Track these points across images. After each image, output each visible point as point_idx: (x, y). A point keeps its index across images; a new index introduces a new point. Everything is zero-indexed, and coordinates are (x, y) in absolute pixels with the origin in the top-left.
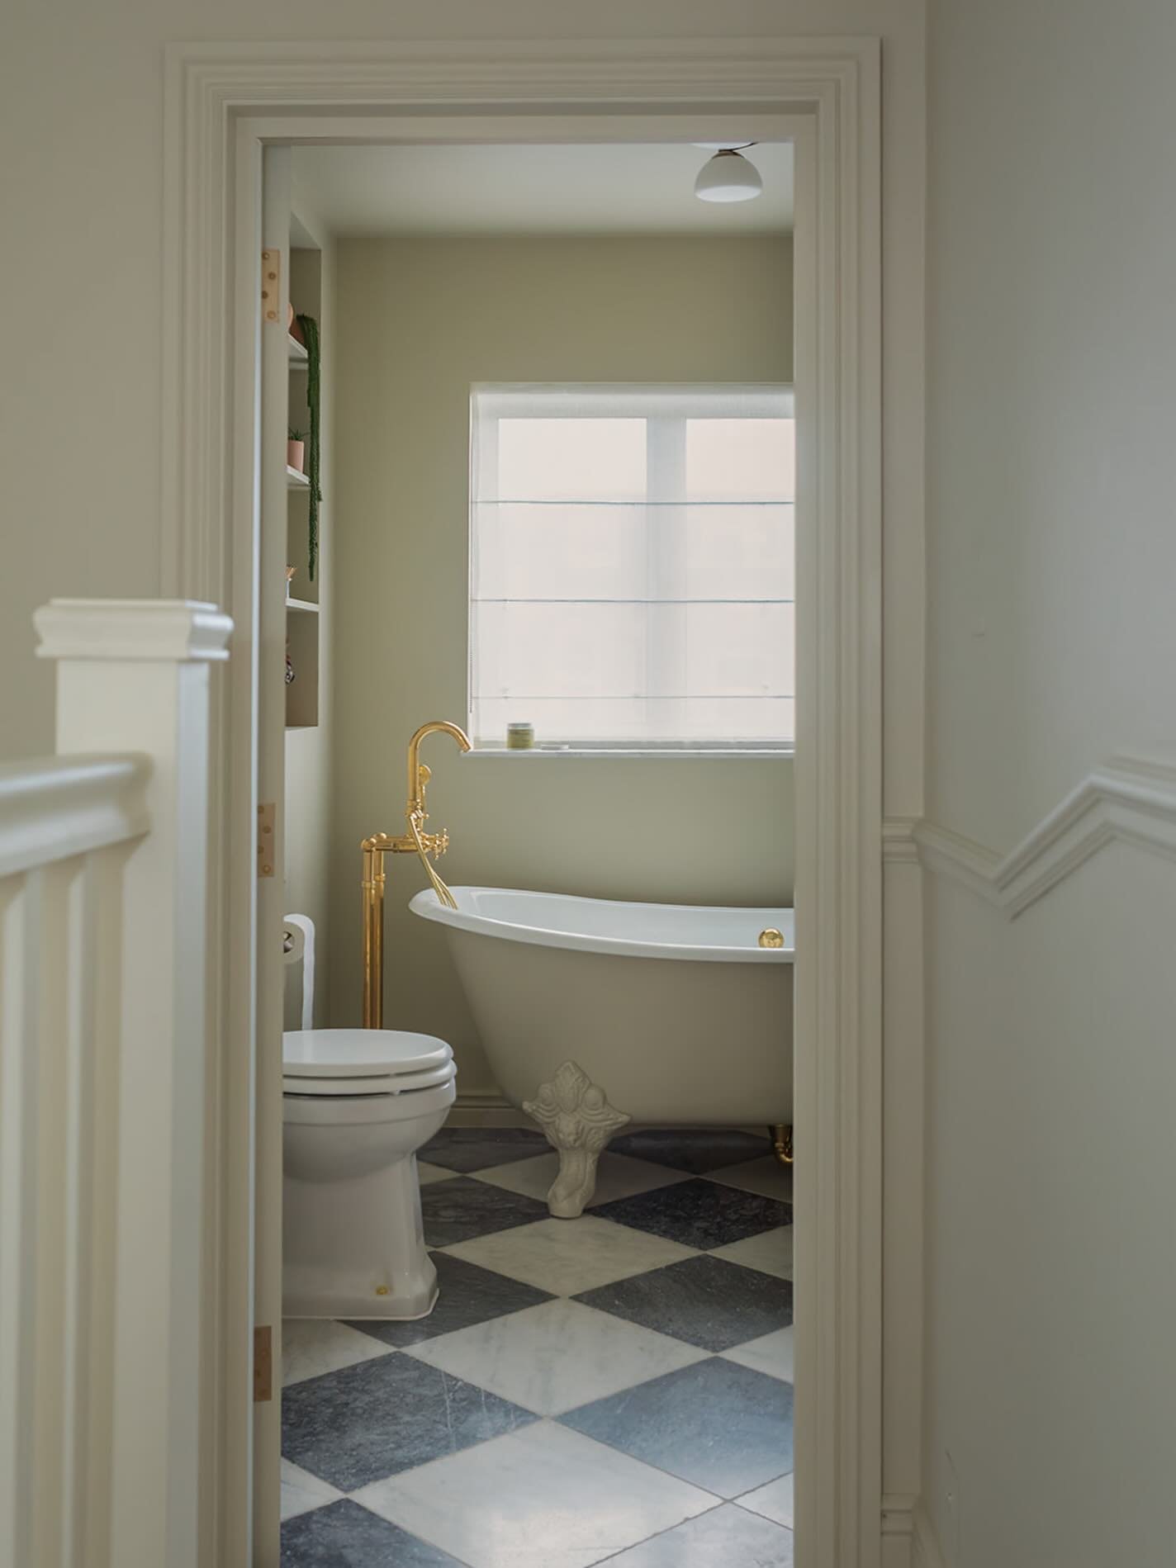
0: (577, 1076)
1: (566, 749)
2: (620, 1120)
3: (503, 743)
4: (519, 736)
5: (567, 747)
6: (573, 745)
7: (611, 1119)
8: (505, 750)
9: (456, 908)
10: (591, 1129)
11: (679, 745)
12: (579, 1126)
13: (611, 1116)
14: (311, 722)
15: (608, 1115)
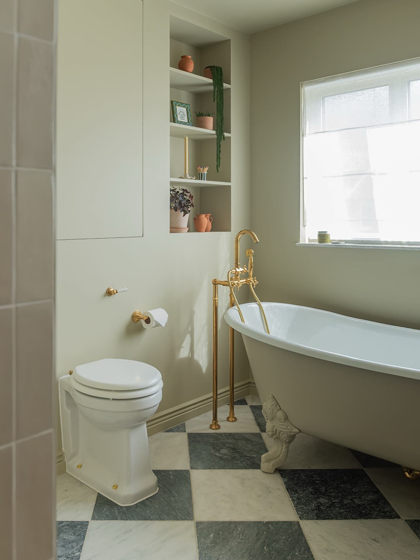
0: (273, 403)
1: (343, 244)
2: (293, 431)
3: (316, 240)
4: (323, 237)
5: (343, 243)
6: (346, 241)
7: (288, 429)
8: (317, 243)
9: (269, 333)
10: (280, 432)
11: (400, 243)
12: (274, 428)
13: (289, 428)
14: (227, 229)
15: (287, 427)
